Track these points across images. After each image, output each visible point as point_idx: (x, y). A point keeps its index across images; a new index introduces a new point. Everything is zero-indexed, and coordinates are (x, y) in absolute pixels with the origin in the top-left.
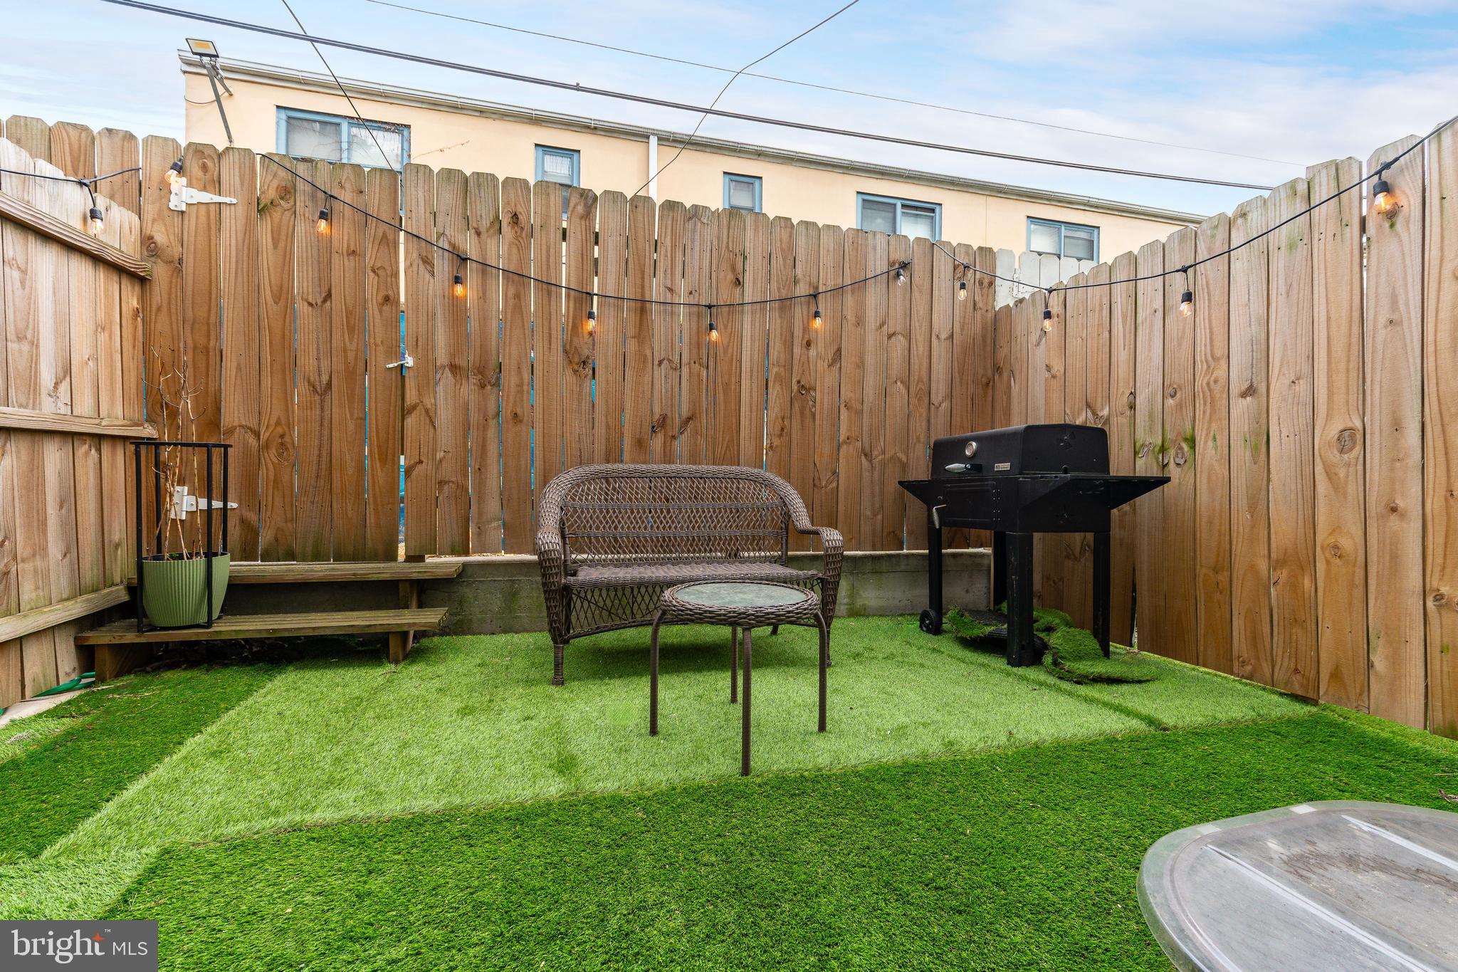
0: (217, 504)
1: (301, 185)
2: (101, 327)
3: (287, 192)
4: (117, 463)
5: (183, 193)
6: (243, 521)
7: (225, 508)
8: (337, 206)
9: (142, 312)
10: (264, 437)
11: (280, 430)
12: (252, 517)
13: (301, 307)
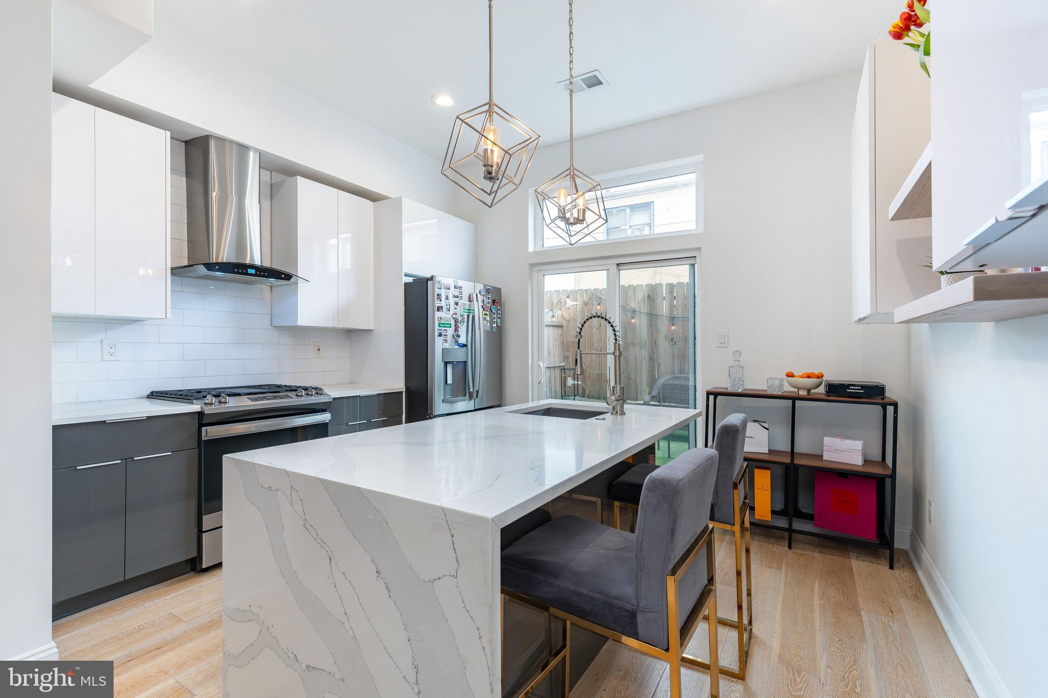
0: (576, 382)
1: (594, 296)
2: (555, 341)
3: (591, 298)
4: (558, 371)
5: (570, 303)
6: (582, 387)
7: (578, 384)
8: (602, 301)
9: (562, 334)
10: (587, 365)
11: (590, 363)
12: (584, 386)
13: (594, 329)
